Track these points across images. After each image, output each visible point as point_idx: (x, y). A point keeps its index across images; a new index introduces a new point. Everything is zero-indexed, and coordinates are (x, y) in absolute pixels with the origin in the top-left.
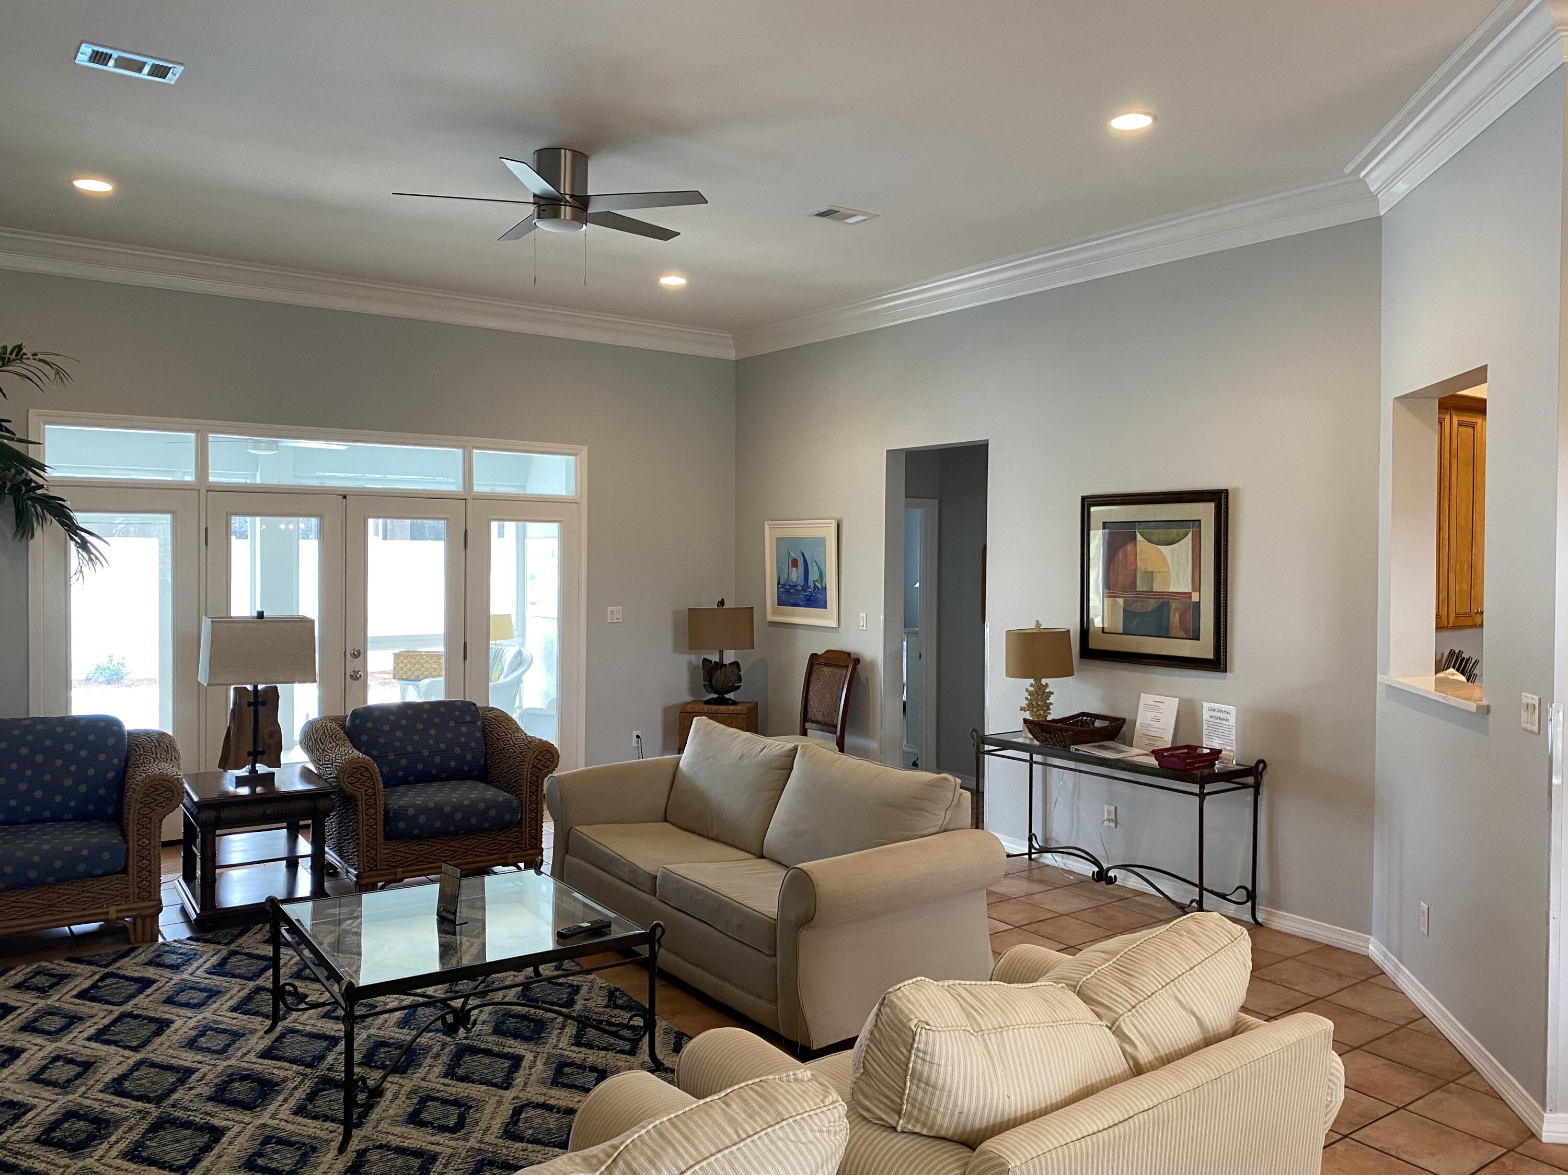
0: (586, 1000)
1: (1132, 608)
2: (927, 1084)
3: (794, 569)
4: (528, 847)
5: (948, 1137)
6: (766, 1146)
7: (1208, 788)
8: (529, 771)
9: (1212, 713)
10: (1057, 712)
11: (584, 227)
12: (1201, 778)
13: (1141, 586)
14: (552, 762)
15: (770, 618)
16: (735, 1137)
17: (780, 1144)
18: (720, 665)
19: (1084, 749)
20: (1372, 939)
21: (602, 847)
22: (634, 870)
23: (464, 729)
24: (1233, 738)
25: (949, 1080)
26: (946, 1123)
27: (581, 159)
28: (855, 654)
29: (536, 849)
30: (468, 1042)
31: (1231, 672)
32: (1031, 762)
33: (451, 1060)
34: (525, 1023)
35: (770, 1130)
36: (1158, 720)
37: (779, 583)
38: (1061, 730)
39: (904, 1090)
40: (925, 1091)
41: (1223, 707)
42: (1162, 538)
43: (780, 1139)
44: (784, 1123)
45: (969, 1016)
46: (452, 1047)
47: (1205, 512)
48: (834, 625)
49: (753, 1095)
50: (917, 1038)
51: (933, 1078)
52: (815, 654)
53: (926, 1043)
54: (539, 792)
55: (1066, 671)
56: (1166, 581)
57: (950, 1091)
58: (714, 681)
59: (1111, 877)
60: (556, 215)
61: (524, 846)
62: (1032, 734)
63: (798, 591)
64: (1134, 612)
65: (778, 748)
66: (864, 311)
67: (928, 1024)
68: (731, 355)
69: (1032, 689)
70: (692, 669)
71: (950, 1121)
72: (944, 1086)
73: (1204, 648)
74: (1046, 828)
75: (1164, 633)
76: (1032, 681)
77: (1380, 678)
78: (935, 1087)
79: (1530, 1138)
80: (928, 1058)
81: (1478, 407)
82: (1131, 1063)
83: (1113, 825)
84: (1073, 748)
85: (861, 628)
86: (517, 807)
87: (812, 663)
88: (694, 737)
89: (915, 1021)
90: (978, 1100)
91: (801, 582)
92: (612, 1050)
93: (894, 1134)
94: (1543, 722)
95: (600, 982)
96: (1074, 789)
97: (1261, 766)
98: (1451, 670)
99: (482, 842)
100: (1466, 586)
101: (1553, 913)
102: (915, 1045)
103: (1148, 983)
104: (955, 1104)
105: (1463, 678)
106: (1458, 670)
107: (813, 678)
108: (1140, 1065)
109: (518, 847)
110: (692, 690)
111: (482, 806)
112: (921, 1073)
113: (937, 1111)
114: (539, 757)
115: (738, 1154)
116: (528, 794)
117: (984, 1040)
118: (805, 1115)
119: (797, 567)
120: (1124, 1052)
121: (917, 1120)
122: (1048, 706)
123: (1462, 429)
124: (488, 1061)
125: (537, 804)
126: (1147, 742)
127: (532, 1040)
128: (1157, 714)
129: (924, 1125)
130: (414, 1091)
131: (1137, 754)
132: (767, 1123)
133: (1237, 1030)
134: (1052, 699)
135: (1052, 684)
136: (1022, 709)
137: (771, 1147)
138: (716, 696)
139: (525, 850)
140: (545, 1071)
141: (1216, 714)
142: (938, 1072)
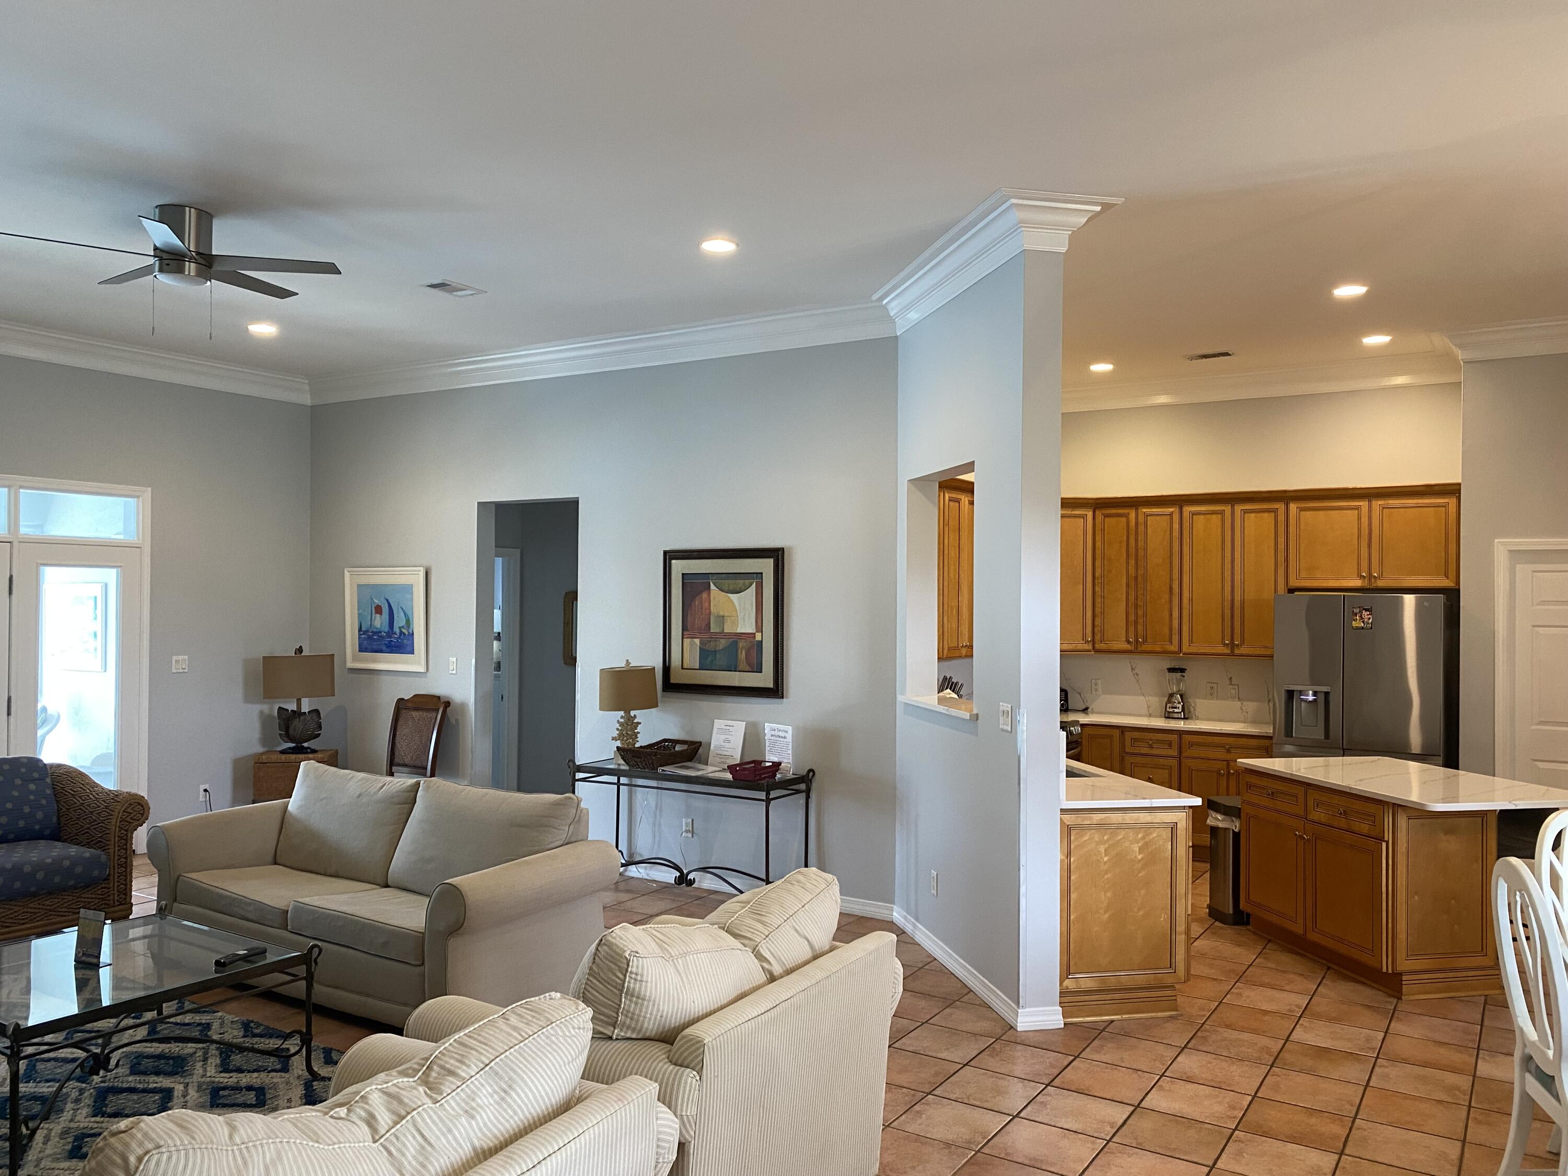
0: (221, 1034)
1: (707, 647)
2: (638, 997)
3: (378, 615)
4: (117, 903)
5: (652, 1037)
6: (543, 1041)
7: (773, 794)
8: (118, 824)
9: (773, 733)
10: (643, 740)
11: (209, 283)
12: (767, 786)
13: (714, 628)
14: (142, 815)
15: (350, 664)
16: (520, 1038)
17: (553, 1038)
18: (297, 714)
19: (670, 769)
20: (895, 907)
21: (218, 890)
22: (261, 907)
23: (32, 787)
24: (790, 752)
25: (654, 992)
26: (650, 1026)
27: (205, 218)
28: (444, 697)
29: (125, 904)
30: (106, 1084)
31: (787, 698)
32: (618, 784)
33: (95, 1102)
34: (162, 1061)
35: (544, 1030)
36: (729, 742)
37: (360, 630)
38: (650, 754)
39: (620, 1006)
40: (636, 1004)
41: (781, 727)
42: (731, 587)
43: (553, 1035)
44: (554, 1024)
45: (660, 947)
46: (92, 1091)
47: (766, 566)
48: (422, 669)
49: (524, 1010)
50: (631, 964)
51: (642, 993)
52: (403, 699)
53: (637, 967)
54: (128, 845)
55: (651, 703)
56: (735, 623)
57: (654, 1001)
58: (291, 731)
59: (690, 879)
60: (180, 270)
61: (112, 902)
62: (625, 760)
63: (382, 637)
64: (708, 651)
65: (399, 784)
66: (450, 370)
67: (637, 953)
68: (307, 400)
69: (622, 720)
70: (265, 720)
71: (654, 1024)
72: (650, 997)
73: (765, 679)
74: (631, 847)
75: (733, 667)
76: (622, 713)
77: (900, 698)
78: (643, 999)
79: (1010, 1029)
80: (639, 978)
81: (968, 488)
82: (768, 976)
83: (690, 835)
84: (660, 770)
85: (451, 672)
86: (106, 862)
87: (398, 707)
88: (304, 781)
89: (629, 952)
90: (673, 1006)
91: (386, 628)
92: (264, 1071)
93: (610, 1042)
94: (1014, 723)
95: (229, 1018)
96: (656, 808)
97: (811, 774)
98: (948, 690)
99: (65, 901)
100: (954, 626)
101: (1022, 862)
102: (630, 969)
103: (774, 920)
104: (658, 1010)
105: (955, 696)
106: (953, 691)
107: (400, 722)
108: (774, 976)
109: (106, 904)
110: (264, 741)
111: (67, 863)
112: (634, 989)
113: (645, 1017)
114: (128, 810)
115: (525, 1048)
116: (117, 849)
117: (674, 963)
118: (568, 1018)
119: (381, 613)
120: (763, 968)
121: (628, 1028)
122: (636, 735)
123: (952, 504)
124: (135, 1097)
125: (126, 858)
126: (720, 760)
127: (177, 1073)
128: (727, 737)
129: (634, 1030)
130: (64, 1133)
131: (710, 771)
132: (541, 1026)
133: (832, 949)
134: (639, 729)
135: (640, 715)
136: (614, 739)
137: (547, 1041)
138: (292, 745)
139: (113, 907)
140: (201, 1097)
141: (776, 733)
142: (646, 987)
